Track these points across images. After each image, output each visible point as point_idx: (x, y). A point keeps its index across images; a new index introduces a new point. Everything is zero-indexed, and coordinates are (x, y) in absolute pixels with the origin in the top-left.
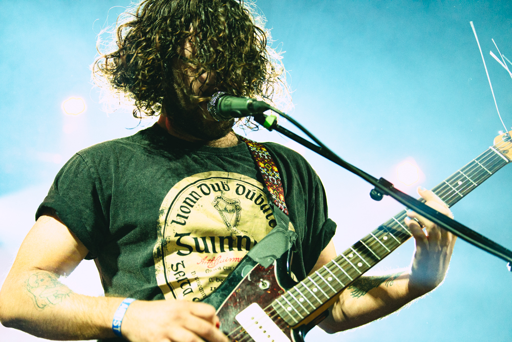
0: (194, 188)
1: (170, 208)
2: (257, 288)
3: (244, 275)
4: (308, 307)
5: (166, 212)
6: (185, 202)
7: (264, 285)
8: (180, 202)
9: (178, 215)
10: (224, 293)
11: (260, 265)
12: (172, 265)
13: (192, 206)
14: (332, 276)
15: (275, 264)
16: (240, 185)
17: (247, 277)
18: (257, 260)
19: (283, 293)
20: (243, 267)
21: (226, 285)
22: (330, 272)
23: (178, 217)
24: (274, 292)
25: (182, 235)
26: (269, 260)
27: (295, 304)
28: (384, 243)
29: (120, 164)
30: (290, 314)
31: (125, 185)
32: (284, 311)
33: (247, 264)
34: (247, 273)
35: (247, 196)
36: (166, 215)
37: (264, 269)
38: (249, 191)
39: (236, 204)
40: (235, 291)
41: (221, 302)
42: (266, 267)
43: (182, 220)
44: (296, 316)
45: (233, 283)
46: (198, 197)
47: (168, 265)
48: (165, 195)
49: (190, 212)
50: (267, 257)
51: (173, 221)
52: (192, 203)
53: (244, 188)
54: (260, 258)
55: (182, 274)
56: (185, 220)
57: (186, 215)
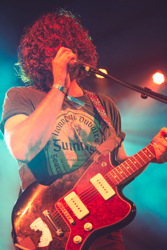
0: (63, 117)
2: (100, 166)
3: (95, 159)
4: (124, 176)
6: (59, 124)
7: (104, 165)
9: (55, 130)
10: (85, 168)
11: (102, 155)
12: (52, 156)
13: (62, 127)
14: (136, 161)
15: (110, 154)
16: (82, 117)
17: (96, 160)
18: (101, 152)
19: (113, 169)
20: (94, 155)
21: (86, 164)
23: (55, 132)
24: (109, 168)
26: (107, 152)
27: (118, 174)
30: (115, 179)
32: (113, 177)
33: (96, 154)
35: (84, 123)
37: (104, 156)
38: (86, 120)
39: (79, 127)
40: (90, 167)
41: (84, 172)
42: (105, 156)
44: (118, 180)
45: (89, 163)
46: (64, 122)
50: (106, 150)
51: (53, 133)
52: (62, 125)
53: (84, 118)
54: (103, 151)
55: (56, 160)
56: (58, 133)
57: (59, 131)
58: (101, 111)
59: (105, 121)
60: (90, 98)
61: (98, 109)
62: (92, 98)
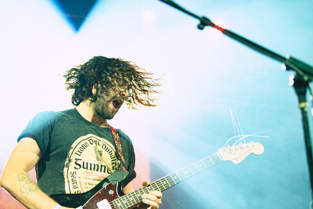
0: (87, 141)
1: (75, 147)
2: (108, 193)
5: (74, 148)
6: (82, 146)
7: (111, 192)
8: (80, 146)
9: (78, 151)
10: (94, 192)
12: (71, 172)
13: (85, 149)
14: (140, 194)
15: (117, 184)
16: (104, 145)
18: (110, 181)
19: (118, 197)
22: (139, 193)
23: (78, 152)
24: (114, 196)
25: (78, 160)
27: (122, 203)
28: (164, 185)
29: (59, 122)
31: (59, 132)
32: (117, 205)
34: (105, 185)
35: (106, 150)
36: (73, 150)
38: (108, 148)
39: (101, 152)
40: (99, 192)
42: (113, 185)
43: (79, 154)
45: (98, 189)
46: (88, 145)
47: (69, 172)
48: (75, 141)
49: (83, 151)
50: (115, 180)
51: (76, 153)
52: (85, 147)
53: (106, 146)
54: (112, 180)
55: (74, 177)
56: (81, 154)
57: (81, 152)
58: (118, 145)
59: (119, 154)
60: (112, 131)
61: (116, 142)
62: (113, 131)
